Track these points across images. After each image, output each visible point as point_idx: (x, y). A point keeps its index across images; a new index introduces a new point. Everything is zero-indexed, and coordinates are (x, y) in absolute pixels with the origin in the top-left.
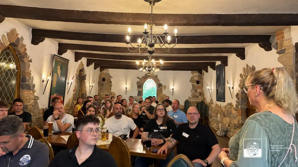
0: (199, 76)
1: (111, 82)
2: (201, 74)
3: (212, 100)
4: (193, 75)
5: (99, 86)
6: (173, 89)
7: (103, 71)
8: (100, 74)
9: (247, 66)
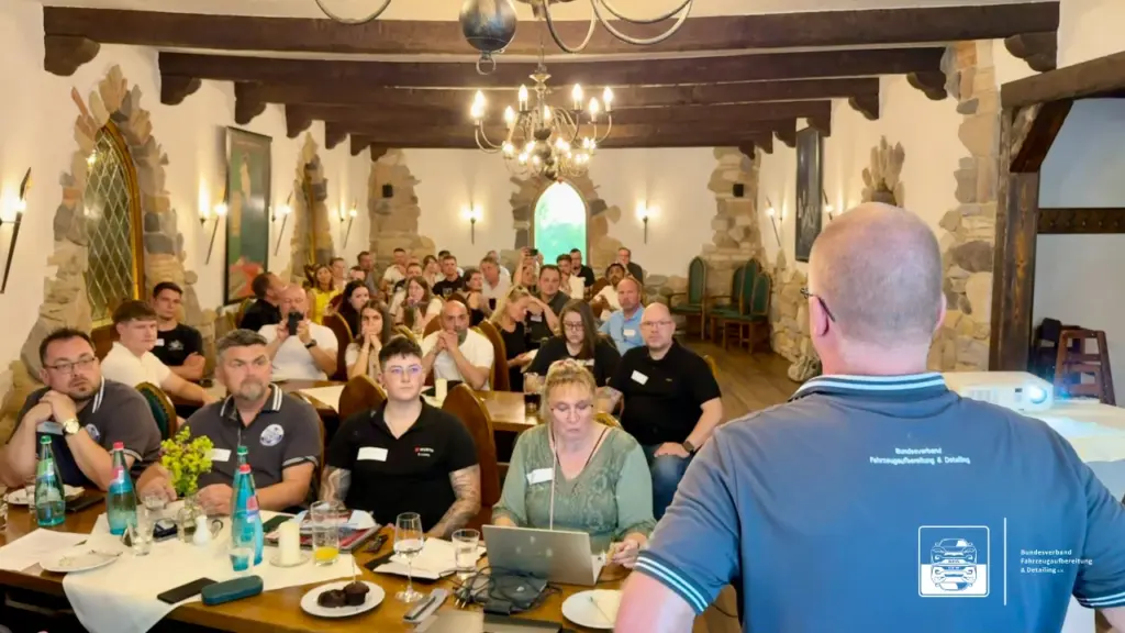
0: (742, 166)
1: (414, 199)
2: (752, 156)
3: (781, 258)
4: (722, 165)
5: (372, 217)
6: (646, 220)
7: (381, 160)
8: (374, 170)
9: (884, 143)
